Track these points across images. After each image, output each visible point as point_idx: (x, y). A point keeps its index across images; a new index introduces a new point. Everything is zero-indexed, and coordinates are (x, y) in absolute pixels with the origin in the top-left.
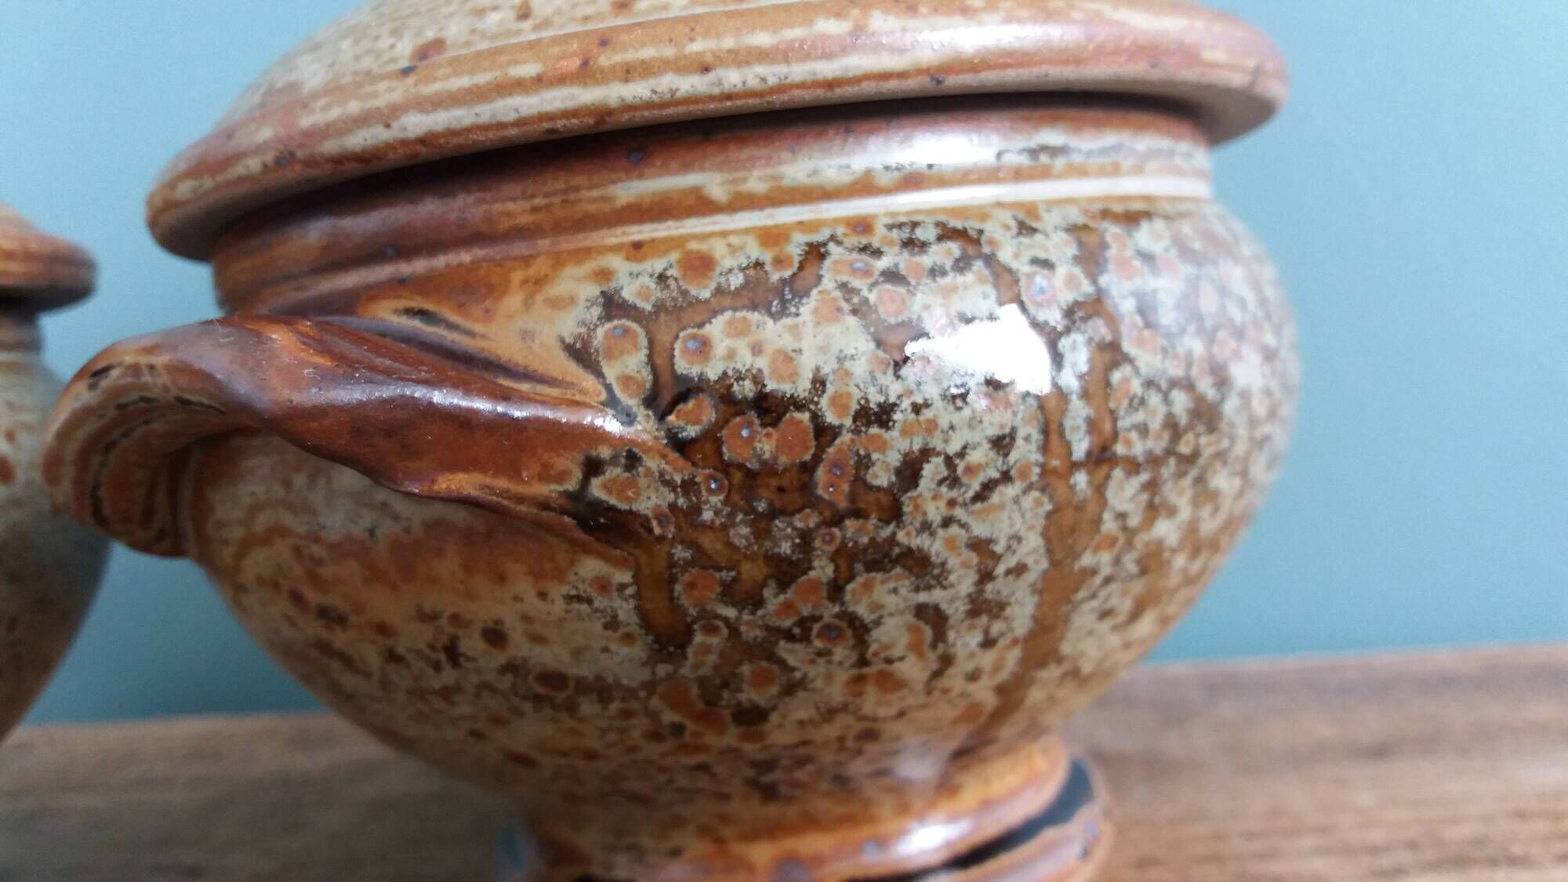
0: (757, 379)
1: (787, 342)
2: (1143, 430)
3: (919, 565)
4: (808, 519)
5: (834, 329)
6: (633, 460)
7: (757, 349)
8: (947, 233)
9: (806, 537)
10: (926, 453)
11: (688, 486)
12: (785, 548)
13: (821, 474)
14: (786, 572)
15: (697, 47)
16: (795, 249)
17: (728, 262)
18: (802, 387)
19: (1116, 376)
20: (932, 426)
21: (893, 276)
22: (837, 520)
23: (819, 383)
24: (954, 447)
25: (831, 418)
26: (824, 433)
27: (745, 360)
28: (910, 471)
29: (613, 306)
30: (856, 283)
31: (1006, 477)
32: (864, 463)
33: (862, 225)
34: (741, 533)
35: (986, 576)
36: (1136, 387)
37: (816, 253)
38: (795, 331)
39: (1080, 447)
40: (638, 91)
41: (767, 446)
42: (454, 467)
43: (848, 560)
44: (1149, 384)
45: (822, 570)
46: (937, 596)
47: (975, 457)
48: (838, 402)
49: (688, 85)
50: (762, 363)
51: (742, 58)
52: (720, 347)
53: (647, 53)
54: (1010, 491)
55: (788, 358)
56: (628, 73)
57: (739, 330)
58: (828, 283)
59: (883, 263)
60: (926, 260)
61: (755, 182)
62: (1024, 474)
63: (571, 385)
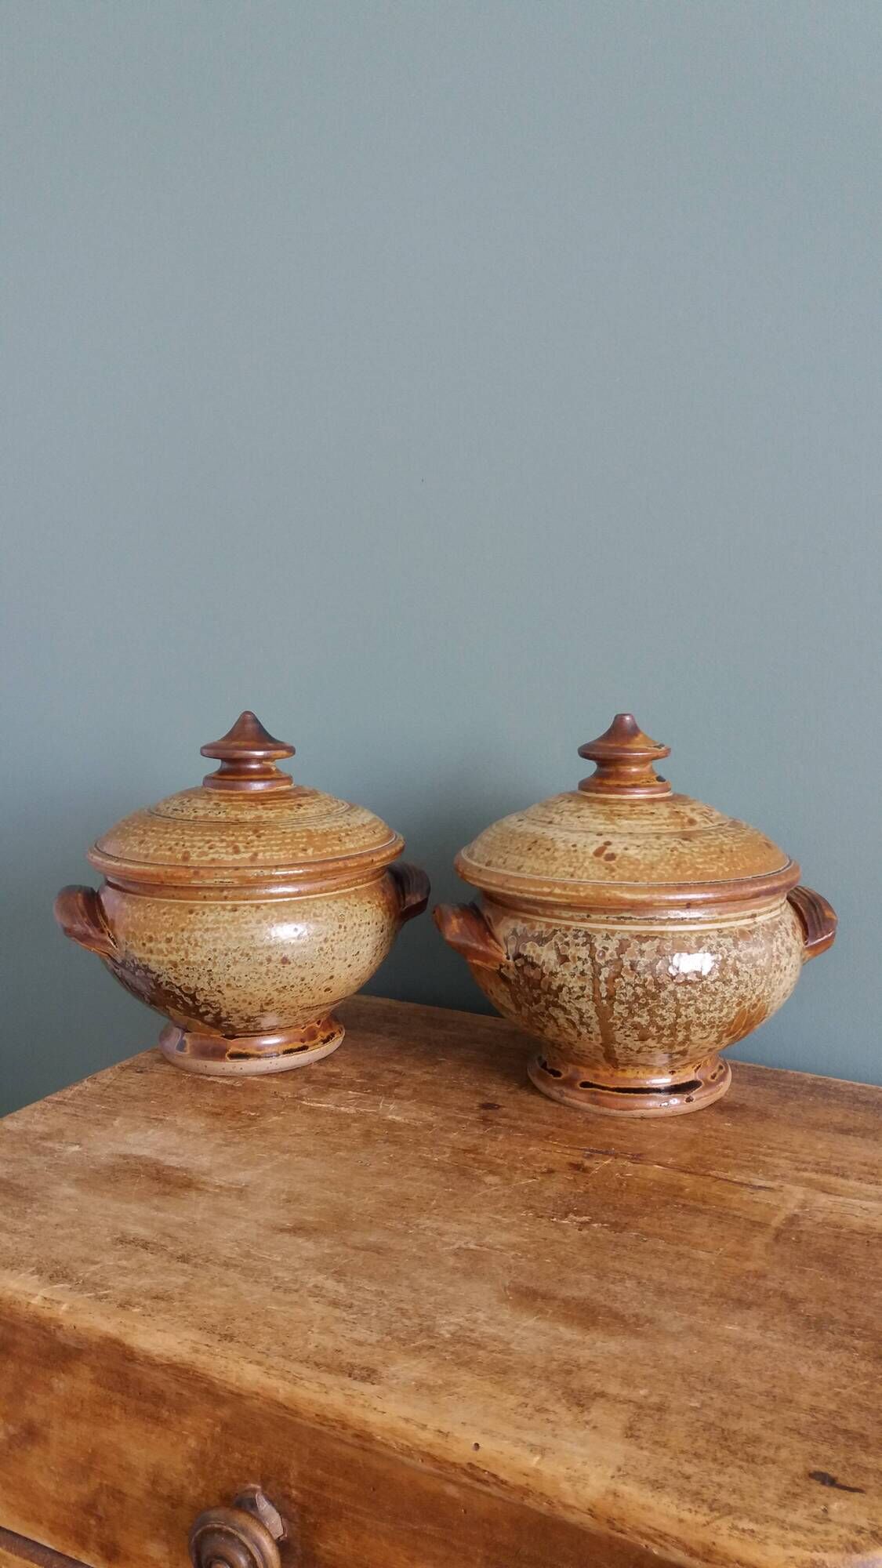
0: (532, 958)
1: (540, 952)
2: (625, 995)
3: (564, 1009)
4: (539, 991)
5: (550, 953)
6: (508, 968)
7: (534, 952)
8: (587, 935)
9: (539, 995)
10: (564, 985)
11: (518, 976)
12: (535, 996)
13: (542, 983)
14: (537, 1001)
15: (521, 888)
16: (551, 930)
17: (537, 929)
18: (540, 963)
19: (617, 980)
20: (565, 980)
21: (567, 944)
22: (545, 993)
23: (544, 963)
24: (570, 986)
25: (544, 972)
26: (543, 975)
27: (531, 954)
28: (560, 988)
29: (514, 932)
30: (559, 943)
31: (583, 996)
32: (550, 983)
33: (568, 928)
34: (527, 990)
35: (581, 1017)
36: (623, 984)
37: (555, 932)
38: (542, 950)
39: (604, 995)
40: (510, 893)
41: (532, 973)
42: (476, 959)
43: (549, 1004)
44: (628, 984)
45: (543, 1003)
46: (570, 1017)
47: (575, 989)
48: (547, 969)
49: (518, 894)
50: (534, 955)
51: (529, 892)
52: (528, 949)
53: (513, 886)
54: (586, 999)
55: (539, 956)
56: (510, 889)
57: (532, 946)
58: (553, 941)
59: (566, 940)
60: (576, 941)
61: (548, 913)
62: (588, 996)
63: (500, 945)
